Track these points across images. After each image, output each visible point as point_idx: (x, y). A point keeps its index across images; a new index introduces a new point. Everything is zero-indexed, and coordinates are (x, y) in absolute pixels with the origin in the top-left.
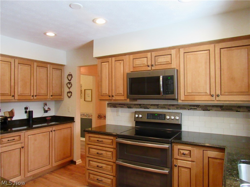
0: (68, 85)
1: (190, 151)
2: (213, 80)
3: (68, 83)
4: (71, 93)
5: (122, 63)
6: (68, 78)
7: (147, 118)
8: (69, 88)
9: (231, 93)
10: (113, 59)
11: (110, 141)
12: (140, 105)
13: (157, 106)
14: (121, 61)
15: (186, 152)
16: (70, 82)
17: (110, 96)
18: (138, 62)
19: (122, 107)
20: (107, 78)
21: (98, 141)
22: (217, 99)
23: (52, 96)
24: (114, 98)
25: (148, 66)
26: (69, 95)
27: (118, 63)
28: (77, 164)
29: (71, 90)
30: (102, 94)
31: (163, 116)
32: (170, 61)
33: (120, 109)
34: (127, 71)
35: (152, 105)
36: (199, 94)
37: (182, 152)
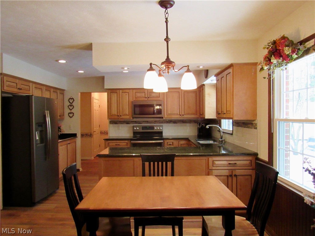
0: (70, 107)
1: (173, 142)
2: (181, 108)
3: (70, 105)
4: (73, 113)
5: (127, 94)
6: (69, 101)
7: (142, 130)
8: (71, 110)
9: (188, 114)
10: (121, 91)
11: (126, 144)
12: (136, 121)
13: (147, 122)
14: (126, 93)
15: (171, 143)
16: (72, 104)
17: (118, 116)
18: (138, 95)
19: (121, 123)
20: (115, 104)
21: (116, 145)
22: (183, 117)
23: (60, 116)
24: (121, 117)
25: (146, 98)
26: (71, 115)
27: (124, 94)
28: (80, 171)
29: (72, 111)
30: (111, 114)
31: (152, 128)
32: (159, 96)
33: (120, 125)
34: (131, 100)
35: (144, 121)
36: (174, 114)
37: (169, 143)
